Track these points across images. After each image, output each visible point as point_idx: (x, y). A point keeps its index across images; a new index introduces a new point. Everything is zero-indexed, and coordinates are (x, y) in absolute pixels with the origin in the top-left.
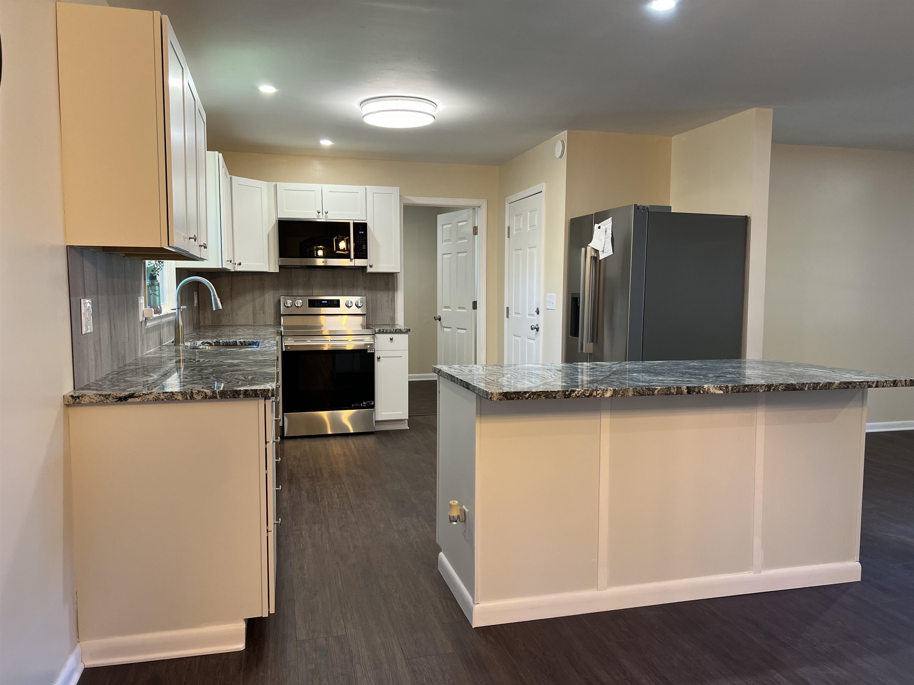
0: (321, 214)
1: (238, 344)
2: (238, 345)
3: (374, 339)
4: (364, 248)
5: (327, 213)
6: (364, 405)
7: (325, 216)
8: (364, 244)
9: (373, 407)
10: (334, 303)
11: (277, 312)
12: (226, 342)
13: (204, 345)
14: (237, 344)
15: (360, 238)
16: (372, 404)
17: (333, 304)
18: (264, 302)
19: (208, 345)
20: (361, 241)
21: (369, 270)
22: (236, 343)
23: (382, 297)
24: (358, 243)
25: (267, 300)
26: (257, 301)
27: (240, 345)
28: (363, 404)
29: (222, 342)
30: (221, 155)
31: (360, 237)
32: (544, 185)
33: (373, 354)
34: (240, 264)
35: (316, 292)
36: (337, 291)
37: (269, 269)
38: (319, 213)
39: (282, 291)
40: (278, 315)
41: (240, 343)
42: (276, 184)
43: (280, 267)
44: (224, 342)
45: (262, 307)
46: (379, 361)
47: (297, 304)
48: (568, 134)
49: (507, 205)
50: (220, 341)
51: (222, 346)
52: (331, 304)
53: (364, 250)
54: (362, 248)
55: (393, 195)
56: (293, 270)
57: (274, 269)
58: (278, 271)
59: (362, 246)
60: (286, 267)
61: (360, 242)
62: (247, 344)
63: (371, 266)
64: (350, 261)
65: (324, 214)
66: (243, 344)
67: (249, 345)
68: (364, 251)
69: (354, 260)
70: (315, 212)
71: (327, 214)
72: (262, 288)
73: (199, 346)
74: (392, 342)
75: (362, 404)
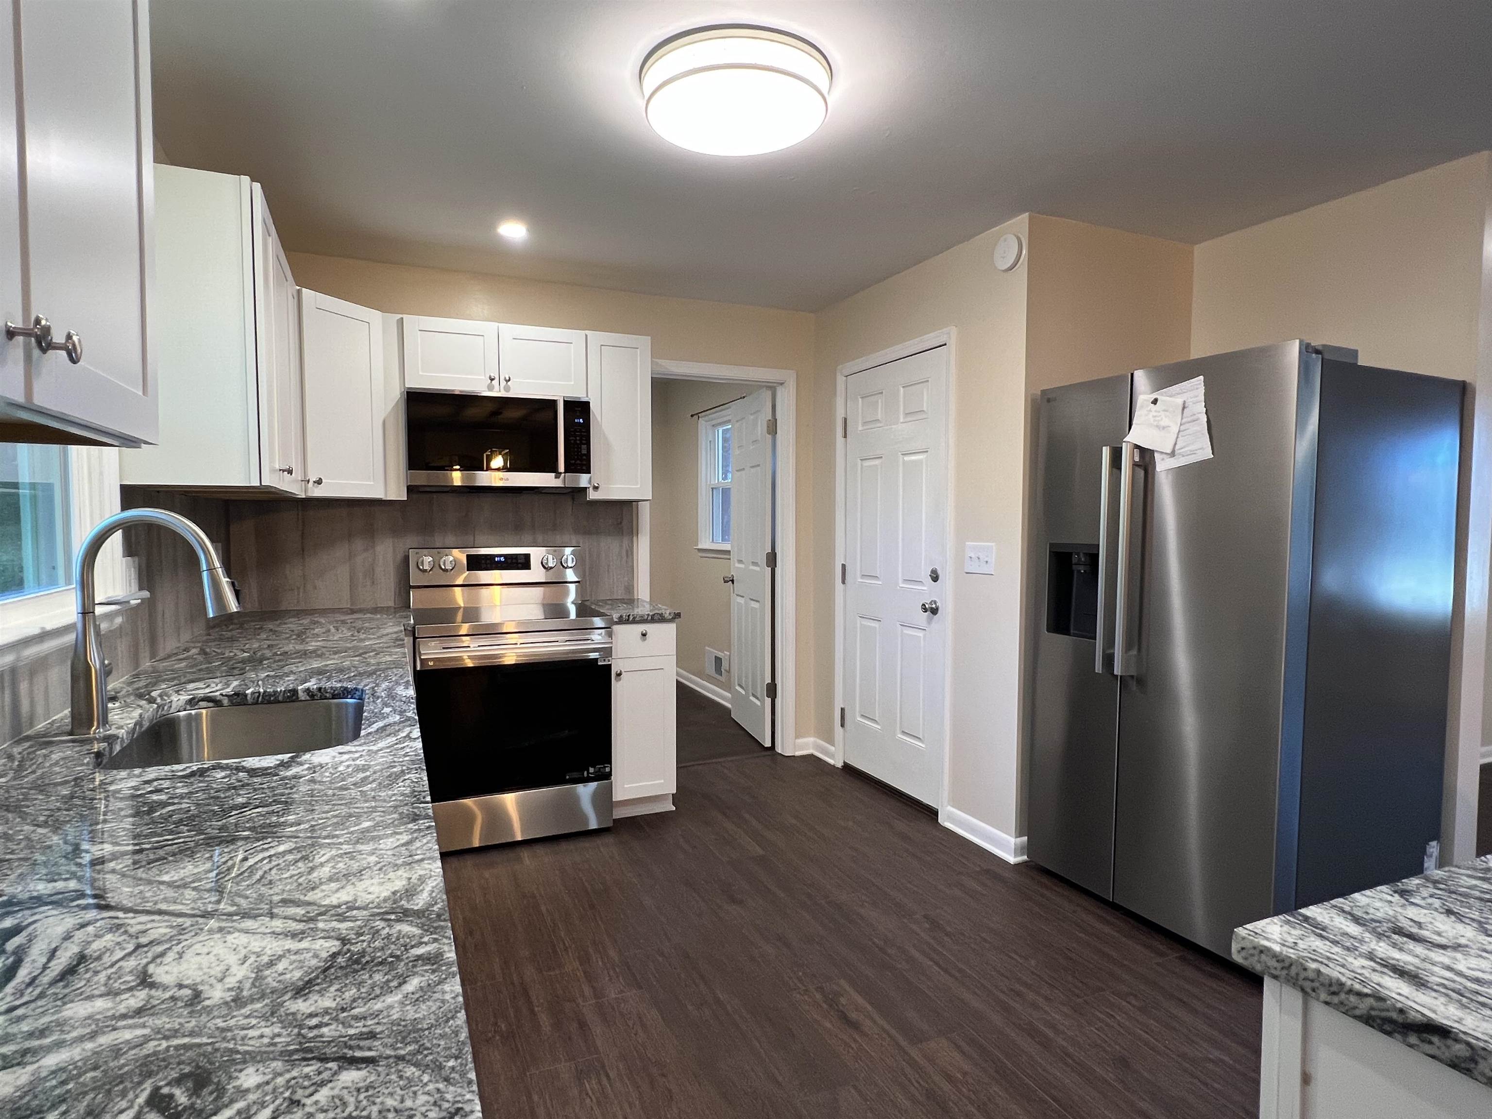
0: (495, 382)
1: (302, 696)
2: (301, 701)
3: (610, 635)
4: (584, 452)
5: (509, 380)
6: (591, 774)
7: (504, 388)
8: (584, 444)
9: (608, 776)
10: (519, 561)
11: (400, 581)
12: (265, 692)
13: (196, 707)
14: (298, 698)
15: (575, 431)
16: (607, 770)
17: (518, 563)
18: (374, 560)
19: (211, 704)
20: (578, 438)
21: (592, 495)
22: (293, 695)
23: (609, 546)
24: (572, 441)
25: (381, 557)
26: (359, 560)
27: (308, 698)
28: (588, 773)
29: (253, 693)
30: (257, 186)
31: (576, 429)
32: (953, 331)
33: (609, 667)
34: (319, 482)
35: (480, 539)
36: (522, 537)
37: (386, 494)
38: (492, 380)
39: (411, 540)
40: (405, 586)
41: (308, 694)
42: (402, 318)
43: (410, 489)
44: (259, 693)
45: (370, 573)
46: (620, 680)
47: (444, 565)
48: (1031, 219)
49: (840, 380)
50: (247, 692)
51: (253, 704)
52: (512, 563)
53: (584, 455)
54: (581, 451)
55: (638, 350)
56: (435, 496)
57: (397, 492)
58: (404, 498)
59: (581, 448)
60: (422, 489)
61: (576, 440)
62: (328, 695)
63: (596, 488)
64: (556, 478)
65: (503, 383)
66: (316, 697)
67: (333, 698)
68: (584, 457)
69: (563, 475)
70: (483, 377)
71: (509, 383)
72: (370, 533)
73: (179, 711)
74: (645, 640)
75: (585, 773)
